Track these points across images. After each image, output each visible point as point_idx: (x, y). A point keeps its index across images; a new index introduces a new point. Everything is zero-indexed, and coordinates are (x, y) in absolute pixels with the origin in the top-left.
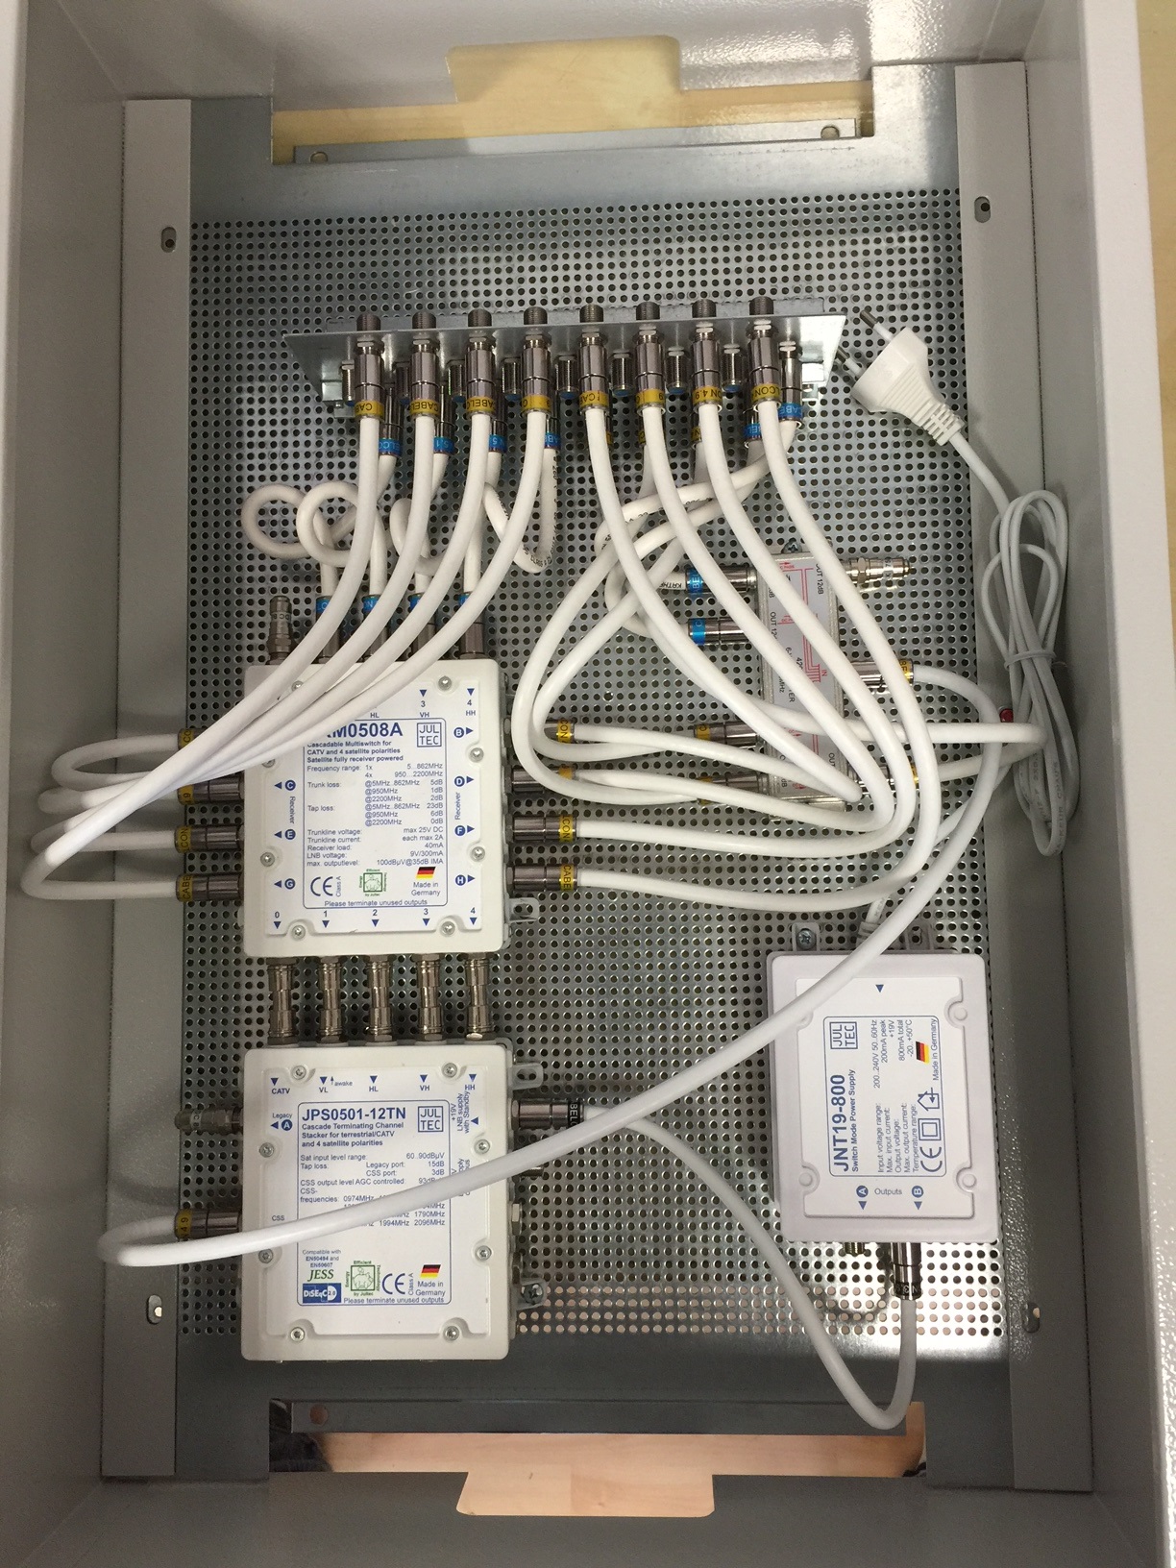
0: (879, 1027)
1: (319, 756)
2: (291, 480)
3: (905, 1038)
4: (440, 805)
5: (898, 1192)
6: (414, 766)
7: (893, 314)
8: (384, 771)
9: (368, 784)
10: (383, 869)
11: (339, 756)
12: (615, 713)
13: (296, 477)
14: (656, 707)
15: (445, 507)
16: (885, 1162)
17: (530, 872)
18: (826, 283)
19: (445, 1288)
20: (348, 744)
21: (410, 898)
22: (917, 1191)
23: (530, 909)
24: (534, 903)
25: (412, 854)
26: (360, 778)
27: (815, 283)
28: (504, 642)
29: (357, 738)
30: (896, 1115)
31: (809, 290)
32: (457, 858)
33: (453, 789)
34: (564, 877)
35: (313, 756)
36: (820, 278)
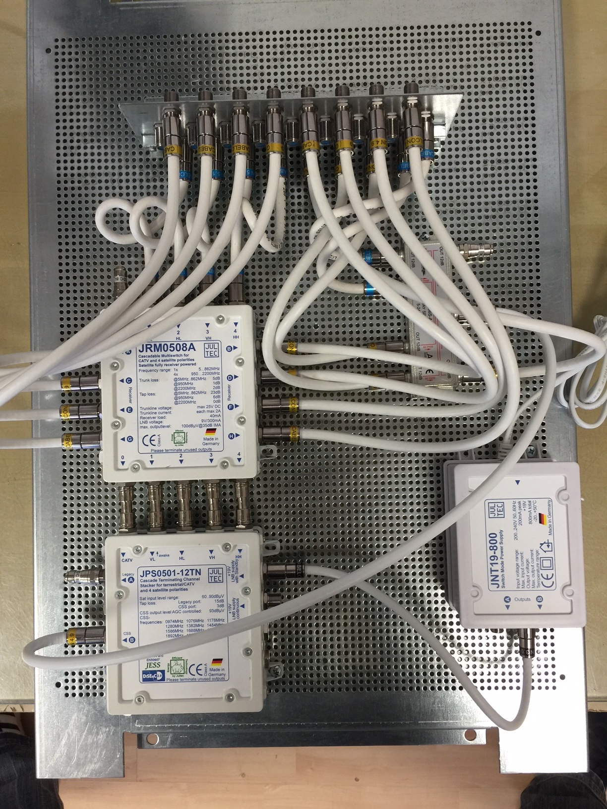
0: (517, 505)
1: (146, 363)
2: (124, 196)
3: (533, 511)
4: (219, 392)
5: (528, 599)
6: (203, 368)
7: (484, 97)
8: (185, 372)
9: (176, 380)
10: (185, 430)
11: (158, 363)
12: (320, 336)
13: (128, 194)
14: (344, 333)
15: (218, 213)
16: (521, 583)
17: (272, 431)
18: (444, 77)
19: (226, 672)
20: (163, 356)
21: (202, 447)
22: (539, 599)
23: (272, 451)
24: (274, 448)
25: (203, 421)
26: (171, 376)
27: (438, 78)
28: (254, 294)
29: (169, 352)
30: (527, 556)
31: (434, 81)
32: (230, 422)
33: (226, 383)
34: (291, 433)
35: (142, 363)
36: (441, 74)
